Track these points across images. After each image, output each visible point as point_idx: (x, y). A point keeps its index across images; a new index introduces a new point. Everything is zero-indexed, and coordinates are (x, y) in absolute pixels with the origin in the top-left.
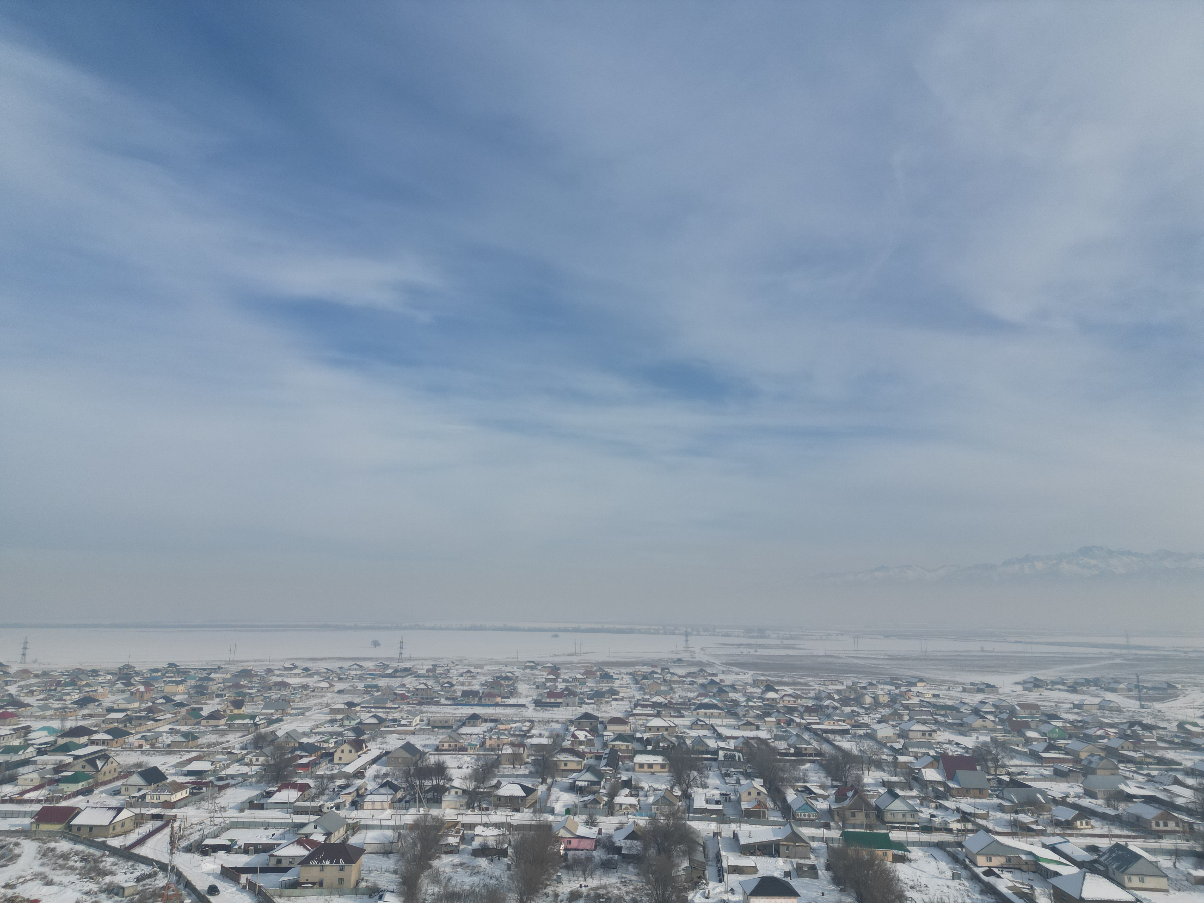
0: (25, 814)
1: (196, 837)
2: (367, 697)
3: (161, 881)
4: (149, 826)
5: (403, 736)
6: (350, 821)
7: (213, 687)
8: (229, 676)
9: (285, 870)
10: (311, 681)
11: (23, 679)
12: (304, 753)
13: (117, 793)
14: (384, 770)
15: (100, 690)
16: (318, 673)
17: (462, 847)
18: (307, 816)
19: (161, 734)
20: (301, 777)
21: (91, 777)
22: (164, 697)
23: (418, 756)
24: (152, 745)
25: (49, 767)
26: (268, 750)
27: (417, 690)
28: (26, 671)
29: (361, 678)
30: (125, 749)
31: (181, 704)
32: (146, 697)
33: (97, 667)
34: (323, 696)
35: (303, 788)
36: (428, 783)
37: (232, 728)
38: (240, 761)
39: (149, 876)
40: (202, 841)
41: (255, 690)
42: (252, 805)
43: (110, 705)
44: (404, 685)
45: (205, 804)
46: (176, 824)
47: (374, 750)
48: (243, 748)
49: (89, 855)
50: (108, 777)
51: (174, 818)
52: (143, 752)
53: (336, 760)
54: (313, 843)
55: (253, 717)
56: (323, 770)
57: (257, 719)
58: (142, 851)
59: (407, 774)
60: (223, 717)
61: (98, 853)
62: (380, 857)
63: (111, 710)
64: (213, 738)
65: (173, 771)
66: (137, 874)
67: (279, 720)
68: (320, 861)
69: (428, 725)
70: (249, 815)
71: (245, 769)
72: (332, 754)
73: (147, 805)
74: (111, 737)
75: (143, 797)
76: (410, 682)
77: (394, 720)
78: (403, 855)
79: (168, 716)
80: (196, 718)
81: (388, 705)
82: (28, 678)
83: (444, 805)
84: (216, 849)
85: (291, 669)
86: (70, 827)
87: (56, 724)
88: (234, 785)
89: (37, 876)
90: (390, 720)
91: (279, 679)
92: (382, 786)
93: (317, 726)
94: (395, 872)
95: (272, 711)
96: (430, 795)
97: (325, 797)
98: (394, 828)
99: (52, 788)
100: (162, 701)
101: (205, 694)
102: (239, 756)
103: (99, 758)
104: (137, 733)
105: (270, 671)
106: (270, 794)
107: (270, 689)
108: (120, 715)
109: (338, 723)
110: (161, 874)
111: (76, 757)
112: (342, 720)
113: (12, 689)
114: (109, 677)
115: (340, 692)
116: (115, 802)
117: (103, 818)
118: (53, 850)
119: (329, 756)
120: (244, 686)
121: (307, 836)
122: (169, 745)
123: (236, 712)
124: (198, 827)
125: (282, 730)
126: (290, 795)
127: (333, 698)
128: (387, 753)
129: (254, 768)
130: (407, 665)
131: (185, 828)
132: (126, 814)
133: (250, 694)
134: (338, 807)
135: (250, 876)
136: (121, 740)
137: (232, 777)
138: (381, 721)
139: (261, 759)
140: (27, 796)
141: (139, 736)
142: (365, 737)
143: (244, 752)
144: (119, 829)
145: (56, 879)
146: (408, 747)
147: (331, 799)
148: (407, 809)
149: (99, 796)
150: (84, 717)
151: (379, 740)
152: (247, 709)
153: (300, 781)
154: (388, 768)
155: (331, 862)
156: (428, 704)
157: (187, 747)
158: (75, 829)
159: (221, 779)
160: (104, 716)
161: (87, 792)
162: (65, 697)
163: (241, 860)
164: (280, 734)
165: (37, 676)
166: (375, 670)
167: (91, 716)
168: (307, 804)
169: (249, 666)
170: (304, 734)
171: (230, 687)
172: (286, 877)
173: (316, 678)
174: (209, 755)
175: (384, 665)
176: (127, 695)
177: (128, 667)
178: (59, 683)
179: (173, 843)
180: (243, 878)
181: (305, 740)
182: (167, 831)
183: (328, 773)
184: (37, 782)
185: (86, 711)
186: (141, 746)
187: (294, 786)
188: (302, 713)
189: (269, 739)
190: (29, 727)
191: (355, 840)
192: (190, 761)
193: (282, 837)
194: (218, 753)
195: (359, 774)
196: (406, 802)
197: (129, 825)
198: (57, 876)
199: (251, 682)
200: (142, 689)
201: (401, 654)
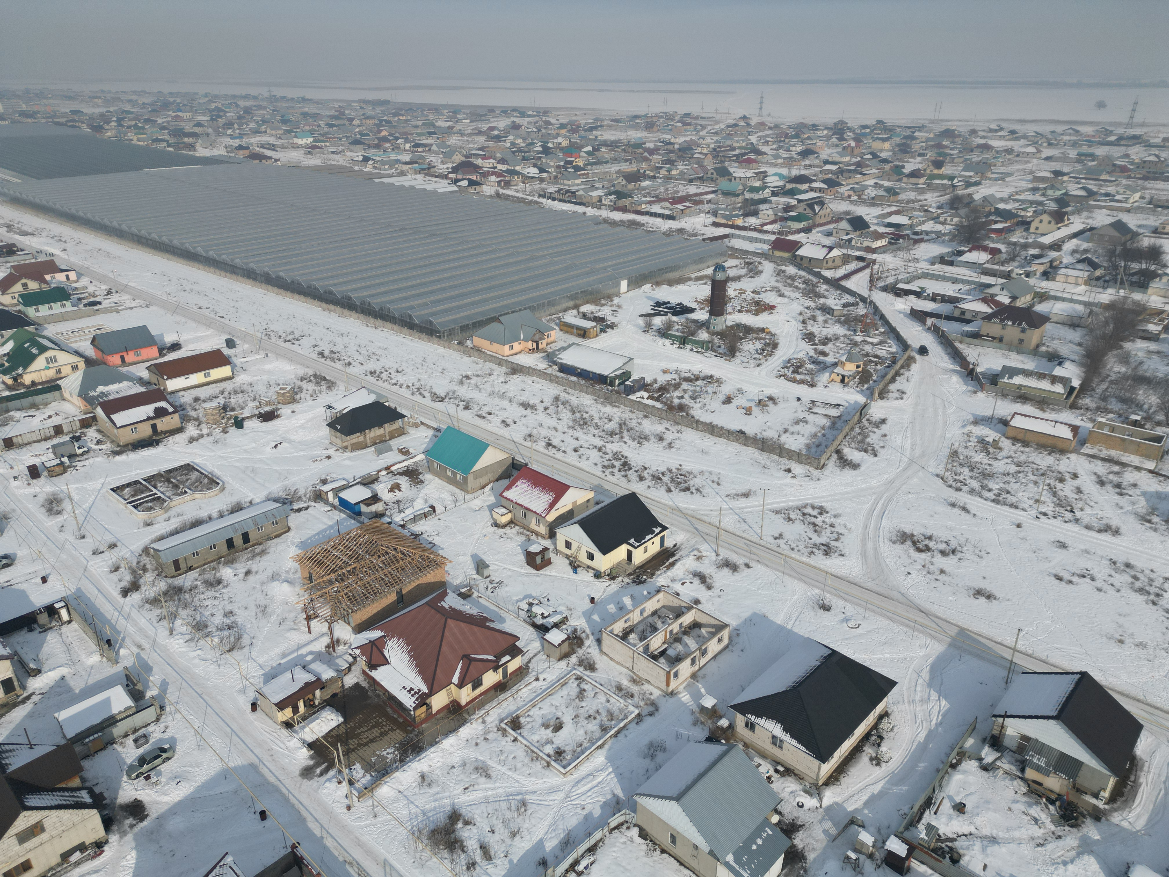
0: (764, 241)
1: (891, 280)
2: (1079, 167)
3: (861, 310)
4: (854, 265)
5: (1115, 213)
6: (1038, 290)
7: (916, 146)
8: (932, 135)
9: (968, 322)
10: (1016, 145)
11: (761, 131)
12: (998, 219)
13: (829, 234)
14: (1085, 245)
15: (819, 143)
16: (1025, 137)
17: (1163, 336)
18: (994, 279)
19: (866, 187)
20: (993, 242)
21: (810, 219)
22: (871, 153)
23: (1128, 237)
24: (859, 197)
25: (780, 207)
26: (963, 212)
27: (1145, 162)
28: (762, 124)
29: (1075, 144)
30: (837, 198)
31: (885, 161)
32: (856, 152)
33: (817, 123)
34: (1027, 162)
35: (995, 252)
36: (1135, 266)
37: (930, 187)
38: (936, 219)
39: (853, 305)
40: (896, 284)
41: (956, 151)
42: (942, 260)
43: (826, 157)
44: (1127, 156)
45: (901, 254)
46: (876, 267)
47: (1077, 224)
48: (939, 208)
49: (809, 280)
50: (823, 221)
51: (874, 262)
52: (851, 202)
53: (1032, 229)
54: (998, 304)
55: (951, 178)
56: (1017, 237)
57: (956, 181)
58: (848, 284)
59: (1111, 254)
60: (923, 176)
61: (815, 280)
62: (1067, 328)
63: (826, 162)
64: (912, 195)
65: (875, 221)
66: (843, 301)
67: (977, 184)
68: (1002, 320)
69: (1150, 203)
70: (939, 269)
71: (939, 227)
72: (1029, 223)
73: (852, 247)
74: (826, 186)
75: (850, 240)
76: (1137, 153)
77: (1107, 195)
78: (1091, 331)
79: (874, 171)
80: (898, 175)
81: (1102, 177)
82: (764, 130)
83: (1150, 291)
84: (907, 293)
85: (996, 131)
86: (795, 256)
87: (784, 171)
88: (928, 241)
89: (774, 289)
90: (1101, 194)
91: (983, 141)
92: (1080, 261)
93: (1017, 193)
94: (1080, 344)
95: (972, 174)
96: (1135, 279)
97: (1016, 264)
98: (1086, 304)
99: (783, 223)
100: (869, 156)
101: (908, 152)
102: (935, 215)
103: (817, 203)
104: (848, 184)
105: (973, 132)
106: (960, 253)
107: (972, 151)
108: (834, 167)
109: (1041, 192)
110: (861, 305)
111: (800, 201)
112: (1045, 188)
113: (753, 139)
114: (826, 132)
115: (1047, 159)
116: (828, 241)
117: (818, 253)
118: (784, 271)
119: (1026, 224)
120: (946, 147)
121: (993, 296)
122: (873, 198)
123: (936, 172)
124: (894, 273)
125: (979, 193)
126: (981, 257)
127: (1038, 165)
128: (1092, 229)
129: (948, 227)
130: (1137, 131)
131: (882, 272)
132: (835, 252)
133: (951, 155)
134: (1028, 275)
135: (935, 320)
136: (834, 189)
137: (927, 233)
138: (1091, 194)
139: (956, 220)
140: (766, 228)
141: (849, 187)
142: (1069, 209)
143: (940, 211)
144: (830, 264)
145: (786, 293)
146: (1119, 226)
147: (1022, 266)
148: (1105, 288)
149: (816, 235)
150: (806, 167)
151: (1085, 214)
152: (946, 170)
153: (992, 245)
154: (1090, 245)
155: (1014, 323)
156: (1155, 179)
157: (888, 201)
158: (799, 259)
159: (916, 233)
160: (821, 167)
161: (807, 230)
162: (792, 149)
163: (928, 306)
164: (977, 197)
165: (770, 128)
166: (1094, 136)
167: (811, 166)
168: (996, 267)
169: (953, 126)
170: (1002, 200)
171: (932, 146)
172: (967, 328)
173: (1023, 142)
174: (907, 211)
175: (1107, 130)
176: (840, 149)
177: (842, 122)
178: (786, 136)
179: (872, 282)
180: (929, 321)
181: (1001, 206)
182: (868, 271)
183: (1022, 241)
184: (772, 218)
185: (807, 162)
186: (850, 196)
187: (985, 249)
188: (1003, 178)
189: (965, 201)
190: (766, 172)
191: (1040, 308)
192: (890, 214)
193: (968, 293)
194: (915, 209)
195: (1056, 246)
196: (1105, 281)
197: (838, 262)
198: (787, 291)
199: (953, 142)
200: (853, 144)
201: (1132, 117)
